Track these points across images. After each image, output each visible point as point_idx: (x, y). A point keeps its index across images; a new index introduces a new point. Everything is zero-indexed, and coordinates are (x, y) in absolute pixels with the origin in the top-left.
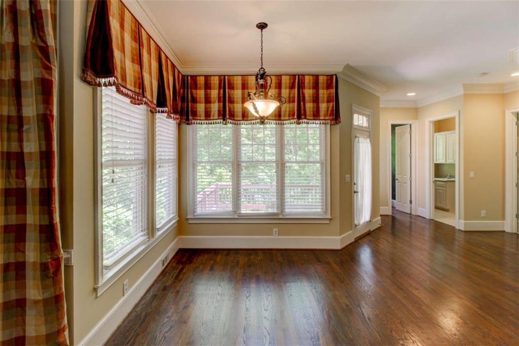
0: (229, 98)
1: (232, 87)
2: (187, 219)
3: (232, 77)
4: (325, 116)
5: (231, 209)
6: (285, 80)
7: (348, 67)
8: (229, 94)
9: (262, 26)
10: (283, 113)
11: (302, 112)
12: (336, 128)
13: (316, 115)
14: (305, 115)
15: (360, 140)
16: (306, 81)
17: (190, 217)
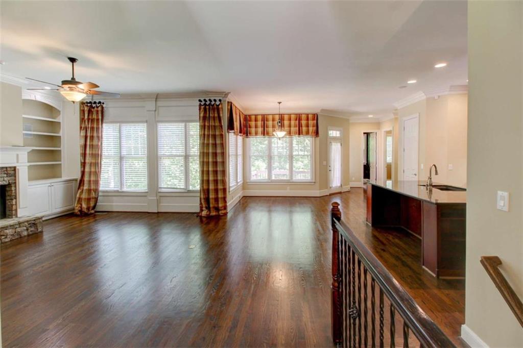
0: (266, 125)
1: (267, 120)
3: (267, 116)
4: (312, 133)
5: (267, 178)
6: (293, 117)
7: (323, 110)
8: (266, 123)
9: (280, 103)
10: (292, 132)
11: (301, 132)
12: (318, 139)
13: (307, 133)
14: (302, 133)
15: (333, 144)
16: (303, 117)
17: (248, 181)
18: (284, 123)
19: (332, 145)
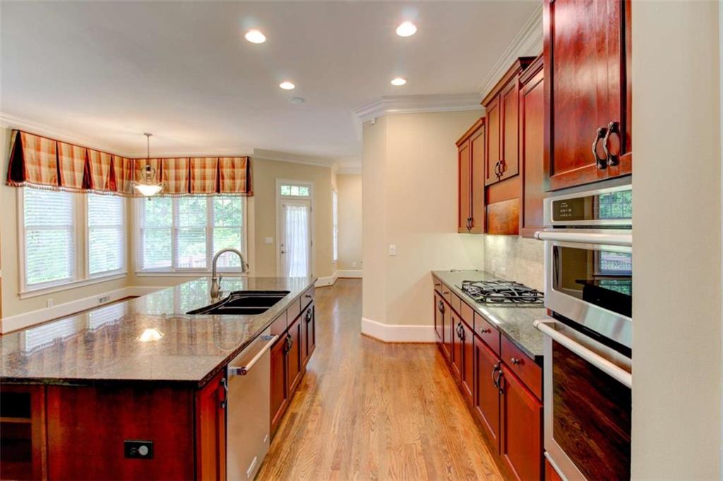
0: (165, 176)
2: (136, 273)
3: (166, 160)
4: (239, 190)
5: (170, 265)
6: (209, 161)
8: (165, 173)
9: (148, 136)
10: (207, 188)
11: (221, 188)
12: (252, 199)
13: (233, 189)
14: (223, 189)
15: (289, 208)
16: (225, 162)
17: (137, 271)
18: (193, 172)
19: (286, 210)
